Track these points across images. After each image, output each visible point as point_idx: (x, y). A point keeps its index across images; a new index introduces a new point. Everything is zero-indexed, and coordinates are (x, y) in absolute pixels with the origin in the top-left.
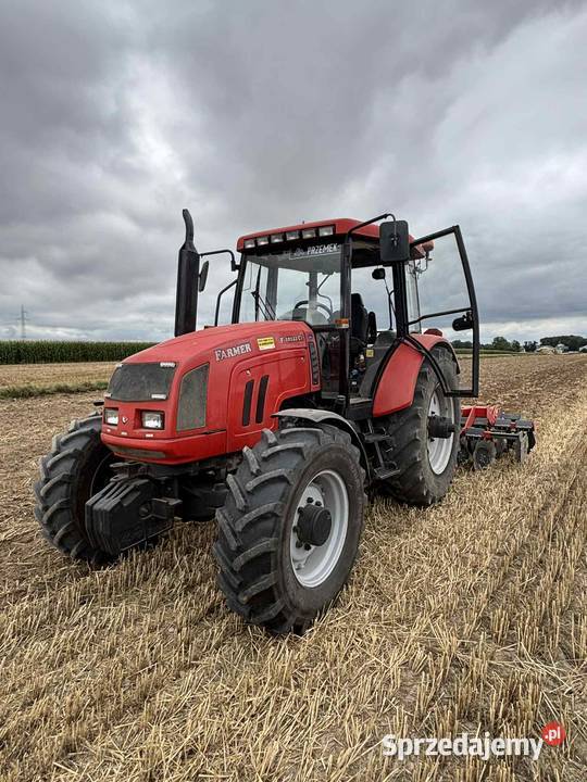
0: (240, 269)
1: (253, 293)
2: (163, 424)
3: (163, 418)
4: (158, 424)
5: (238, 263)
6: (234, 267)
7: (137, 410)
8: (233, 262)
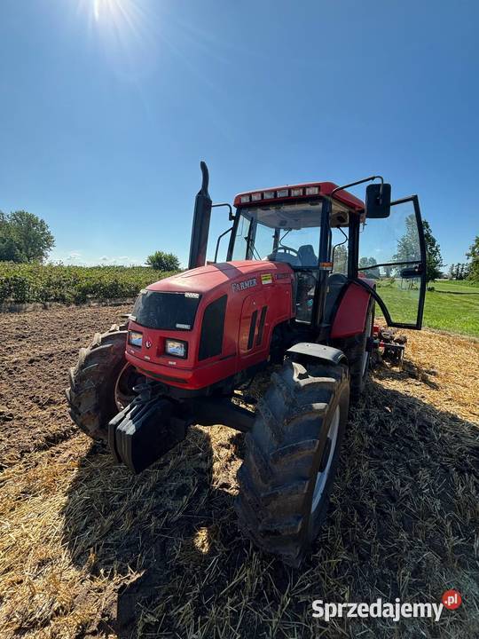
0: (236, 219)
1: (246, 238)
2: (186, 353)
3: (186, 348)
4: (181, 352)
5: (234, 215)
6: (231, 218)
7: (161, 338)
8: (231, 213)
